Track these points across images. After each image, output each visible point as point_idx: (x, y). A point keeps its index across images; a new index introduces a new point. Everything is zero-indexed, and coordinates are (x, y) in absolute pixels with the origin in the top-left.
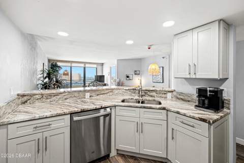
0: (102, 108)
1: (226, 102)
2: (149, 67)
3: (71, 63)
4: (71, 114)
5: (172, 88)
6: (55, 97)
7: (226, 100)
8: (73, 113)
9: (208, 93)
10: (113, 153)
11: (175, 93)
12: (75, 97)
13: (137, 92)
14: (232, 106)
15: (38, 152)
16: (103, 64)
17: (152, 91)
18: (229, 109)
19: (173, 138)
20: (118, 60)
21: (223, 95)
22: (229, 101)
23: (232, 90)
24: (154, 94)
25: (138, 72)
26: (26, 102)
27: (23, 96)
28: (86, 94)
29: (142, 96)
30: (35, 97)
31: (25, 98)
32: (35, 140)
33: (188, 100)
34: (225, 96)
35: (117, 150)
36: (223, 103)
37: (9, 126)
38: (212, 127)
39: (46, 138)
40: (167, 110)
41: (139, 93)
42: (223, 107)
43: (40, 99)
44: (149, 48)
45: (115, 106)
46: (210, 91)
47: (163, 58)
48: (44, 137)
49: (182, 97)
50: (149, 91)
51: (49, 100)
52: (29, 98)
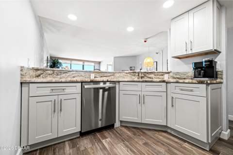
0: (108, 81)
1: (220, 73)
2: (145, 61)
3: (71, 61)
4: (82, 82)
5: (169, 70)
6: (64, 74)
7: (220, 71)
8: (84, 82)
9: (204, 64)
10: (117, 124)
11: (171, 74)
12: (81, 76)
13: (137, 74)
14: (224, 76)
15: (54, 111)
16: (100, 62)
17: (150, 73)
18: (222, 79)
19: (173, 106)
20: (115, 57)
21: (217, 67)
22: (222, 72)
23: (224, 62)
24: (152, 76)
25: (133, 68)
26: (40, 75)
27: (37, 70)
28: (92, 74)
29: (142, 77)
30: (47, 72)
31: (39, 72)
32: (51, 101)
33: (184, 77)
34: (218, 68)
35: (121, 121)
36: (217, 74)
37: (30, 84)
38: (209, 87)
39: (61, 100)
40: (167, 83)
41: (139, 76)
42: (217, 78)
43: (52, 74)
44: (145, 42)
45: (119, 82)
46: (206, 62)
47: (157, 53)
48: (60, 100)
49: (178, 76)
50: (147, 73)
51: (59, 76)
52: (42, 72)
